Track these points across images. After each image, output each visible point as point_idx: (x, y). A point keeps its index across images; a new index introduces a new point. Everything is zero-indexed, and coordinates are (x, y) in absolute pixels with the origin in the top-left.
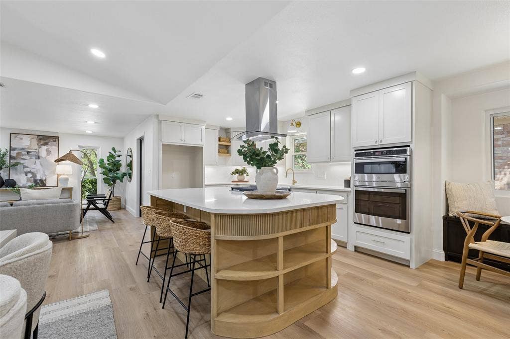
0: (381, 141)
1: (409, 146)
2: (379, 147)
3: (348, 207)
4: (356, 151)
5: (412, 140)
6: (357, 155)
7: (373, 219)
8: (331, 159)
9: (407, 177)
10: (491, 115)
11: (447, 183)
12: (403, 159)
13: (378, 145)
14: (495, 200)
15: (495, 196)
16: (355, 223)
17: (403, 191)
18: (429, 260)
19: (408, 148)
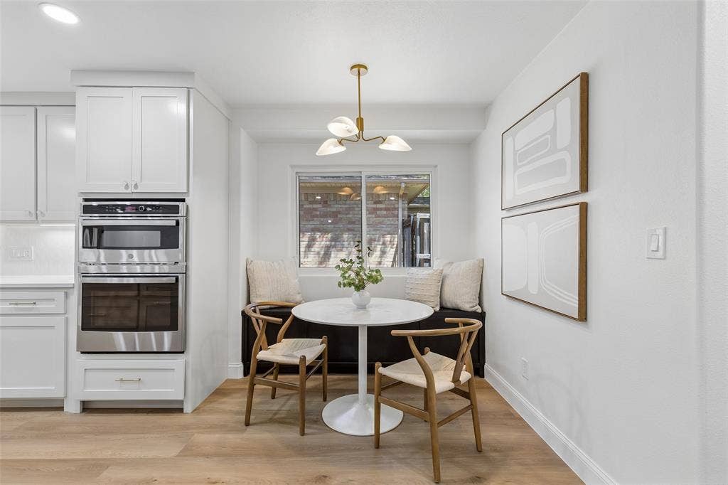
0: (136, 186)
1: (183, 200)
2: (134, 197)
3: (67, 320)
4: (86, 200)
5: (188, 191)
6: (87, 210)
7: (120, 339)
8: (36, 217)
9: (178, 254)
10: (297, 173)
11: (249, 261)
12: (173, 223)
13: (131, 192)
14: (299, 281)
15: (300, 275)
16: (82, 353)
17: (173, 280)
18: (219, 385)
19: (180, 204)
